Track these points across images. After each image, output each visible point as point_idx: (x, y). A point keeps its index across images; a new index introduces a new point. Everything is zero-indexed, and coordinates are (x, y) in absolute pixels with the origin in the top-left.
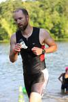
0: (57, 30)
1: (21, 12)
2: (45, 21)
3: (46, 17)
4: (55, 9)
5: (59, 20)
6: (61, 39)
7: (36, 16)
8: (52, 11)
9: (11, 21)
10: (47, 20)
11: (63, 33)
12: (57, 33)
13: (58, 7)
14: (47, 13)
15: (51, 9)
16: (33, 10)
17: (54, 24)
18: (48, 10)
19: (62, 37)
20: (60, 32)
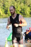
0: (23, 12)
1: (12, 7)
2: (17, 7)
3: (18, 6)
4: (22, 2)
5: (24, 7)
6: (25, 16)
7: (13, 5)
8: (21, 3)
9: (2, 7)
10: (18, 7)
11: (25, 13)
12: (23, 13)
13: (23, 1)
14: (18, 4)
15: (20, 2)
16: (12, 2)
17: (21, 9)
18: (19, 3)
19: (25, 15)
20: (24, 13)
